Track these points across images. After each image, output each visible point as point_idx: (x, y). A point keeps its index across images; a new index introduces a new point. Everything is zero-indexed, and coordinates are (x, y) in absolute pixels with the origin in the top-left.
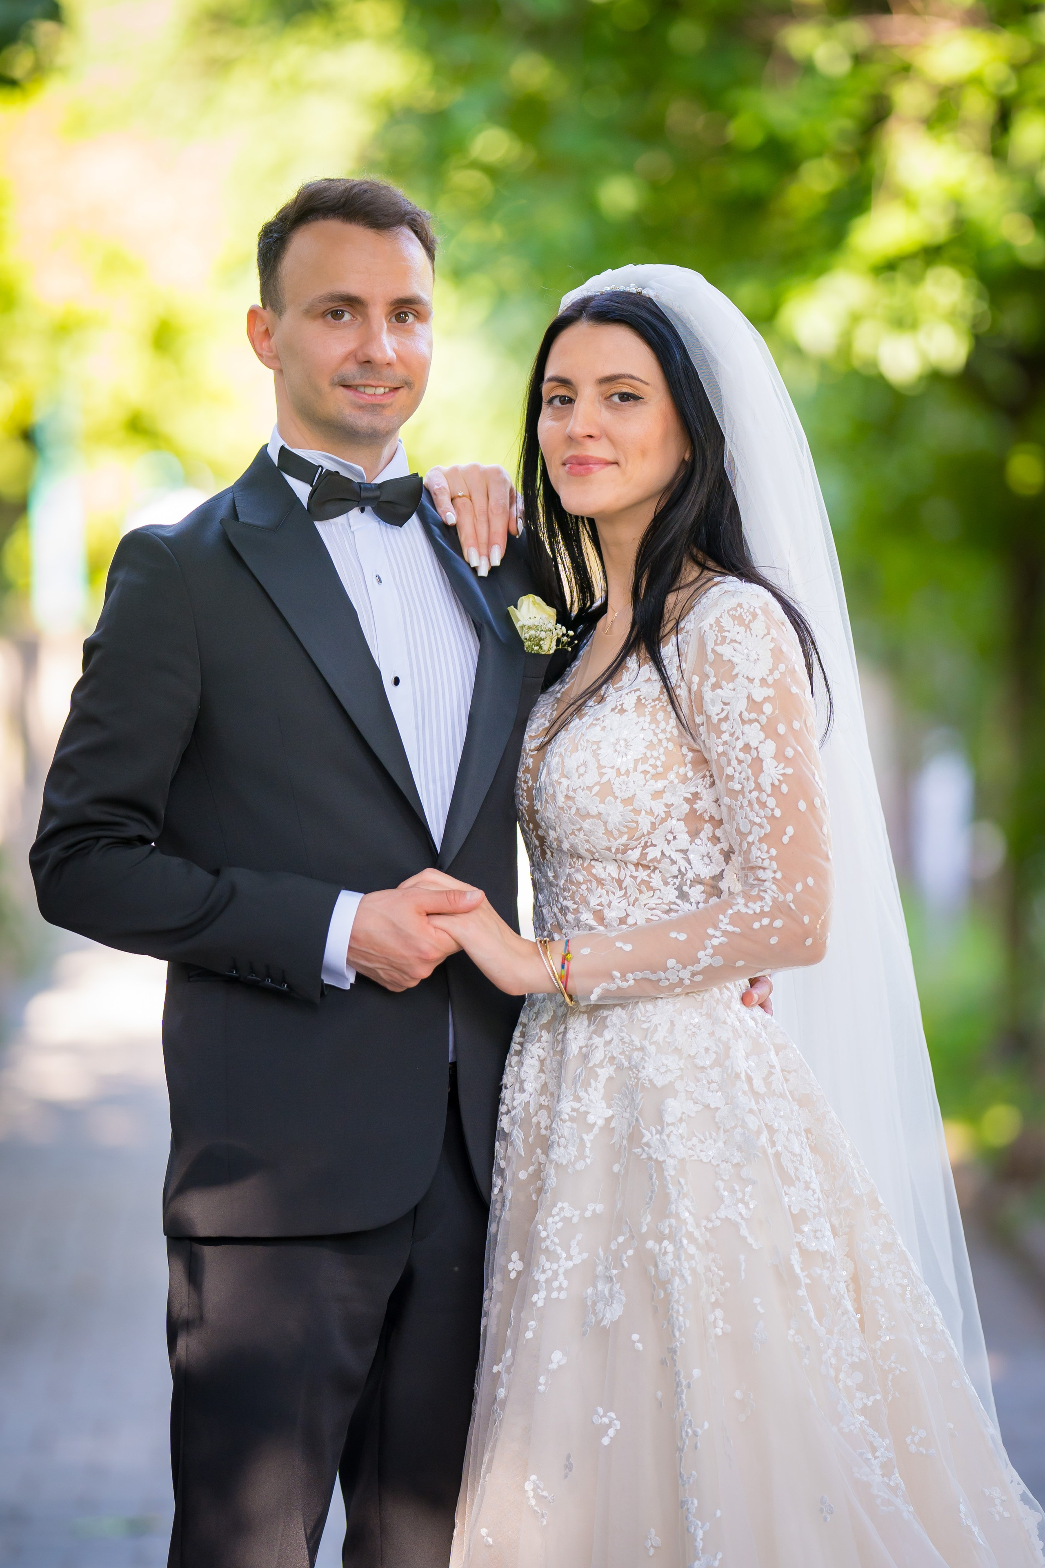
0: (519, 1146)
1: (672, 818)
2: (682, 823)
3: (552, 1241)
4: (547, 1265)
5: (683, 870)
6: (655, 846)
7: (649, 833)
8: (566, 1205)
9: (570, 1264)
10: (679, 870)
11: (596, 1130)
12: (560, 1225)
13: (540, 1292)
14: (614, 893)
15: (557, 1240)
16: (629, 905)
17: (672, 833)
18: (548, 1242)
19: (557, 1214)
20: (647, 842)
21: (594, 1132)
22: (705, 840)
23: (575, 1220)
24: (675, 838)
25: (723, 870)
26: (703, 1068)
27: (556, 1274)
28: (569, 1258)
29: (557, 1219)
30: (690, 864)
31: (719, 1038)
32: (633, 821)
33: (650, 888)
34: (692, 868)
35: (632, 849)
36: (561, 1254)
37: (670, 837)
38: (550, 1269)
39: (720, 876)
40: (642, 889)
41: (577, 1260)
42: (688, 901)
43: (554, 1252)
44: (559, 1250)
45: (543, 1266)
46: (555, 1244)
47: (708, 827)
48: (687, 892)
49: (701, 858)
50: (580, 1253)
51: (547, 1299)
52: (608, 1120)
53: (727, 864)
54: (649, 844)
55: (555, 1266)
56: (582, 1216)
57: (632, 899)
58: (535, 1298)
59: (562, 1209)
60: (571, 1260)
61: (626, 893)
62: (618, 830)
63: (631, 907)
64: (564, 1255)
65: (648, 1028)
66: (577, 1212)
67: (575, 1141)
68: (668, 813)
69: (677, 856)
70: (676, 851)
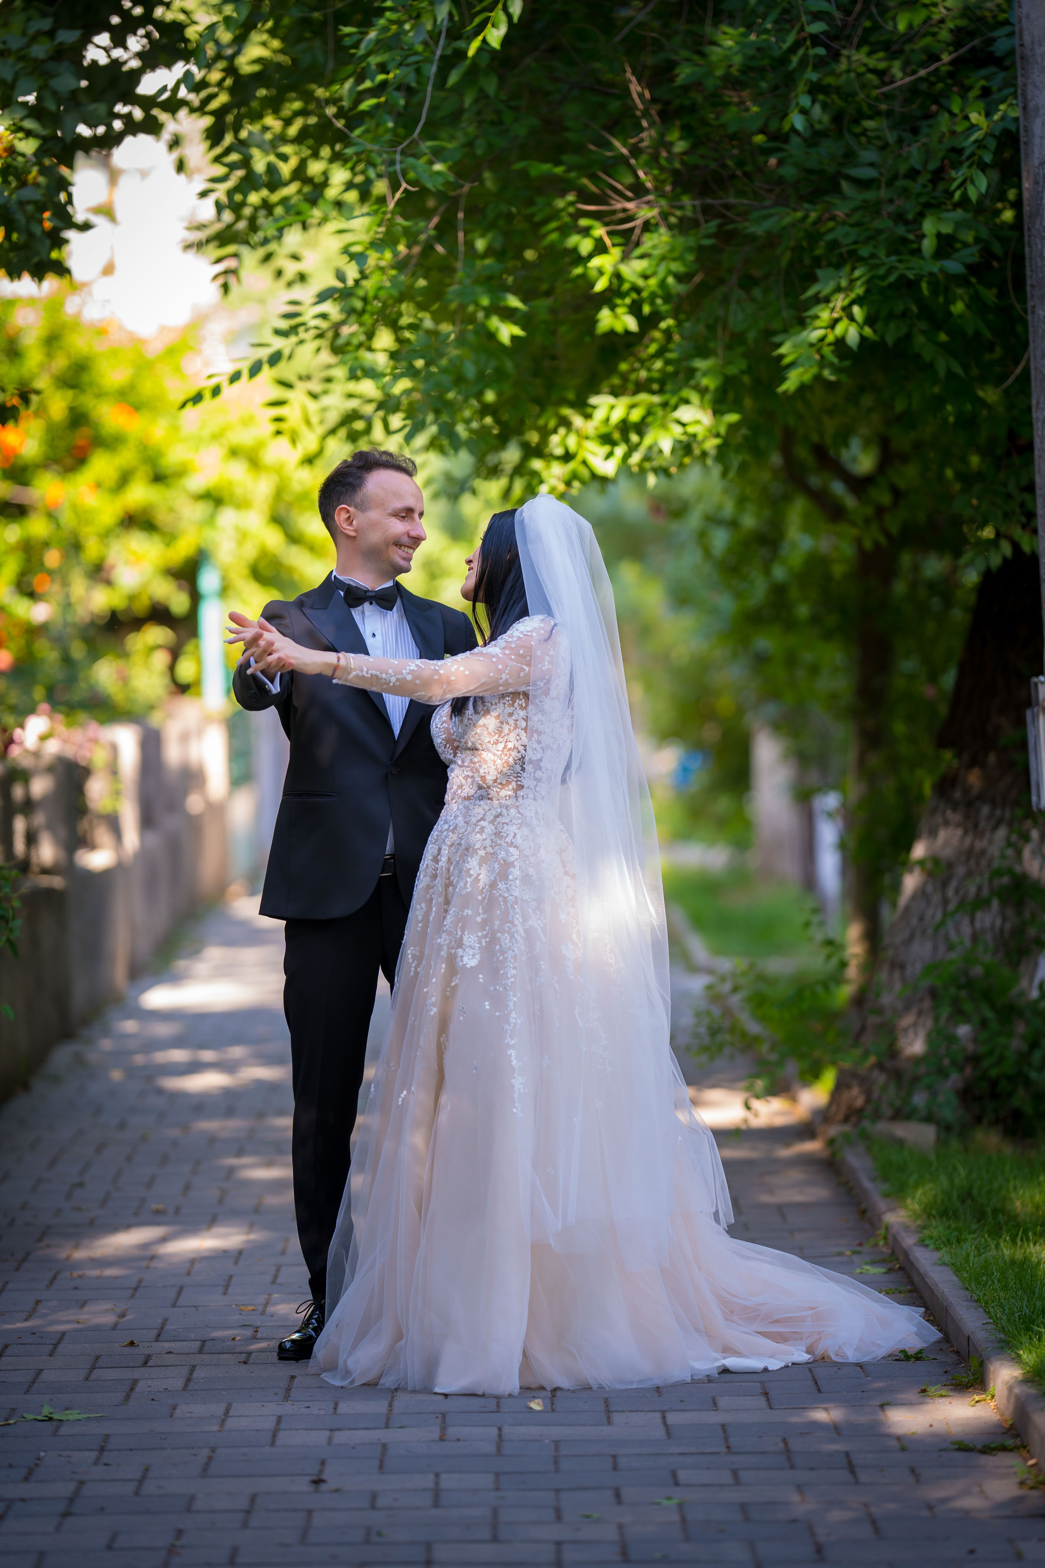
33: (508, 765)
34: (527, 755)
68: (516, 724)
69: (521, 748)
70: (521, 745)
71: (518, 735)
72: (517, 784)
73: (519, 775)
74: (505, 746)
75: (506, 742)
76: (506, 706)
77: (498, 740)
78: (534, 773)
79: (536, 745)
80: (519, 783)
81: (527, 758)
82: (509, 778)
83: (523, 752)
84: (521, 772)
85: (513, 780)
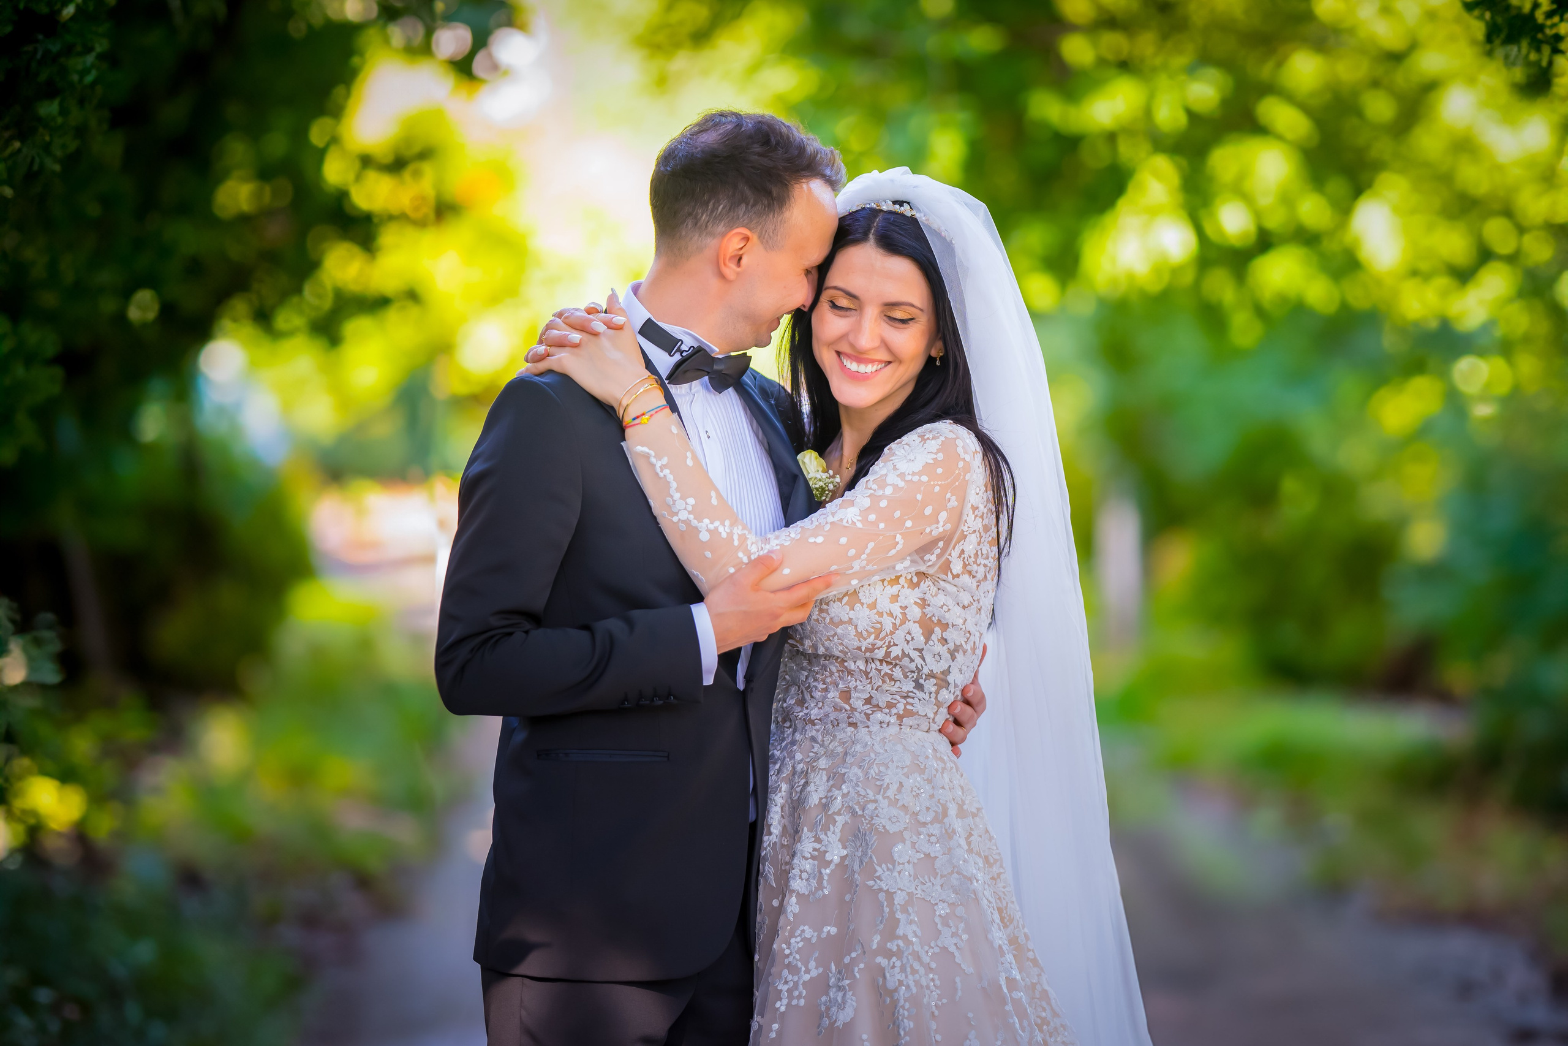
0: (771, 879)
1: (909, 620)
2: (917, 625)
3: (794, 957)
4: (790, 977)
5: (919, 666)
6: (897, 645)
7: (892, 633)
8: (806, 928)
9: (807, 977)
10: (916, 666)
11: (832, 866)
12: (801, 945)
13: (783, 1000)
15: (798, 957)
16: (872, 689)
17: (910, 634)
18: (791, 958)
19: (800, 935)
20: (890, 642)
21: (831, 867)
22: (936, 642)
23: (814, 940)
24: (913, 639)
25: (950, 666)
26: (924, 824)
27: (796, 984)
28: (808, 971)
29: (799, 939)
30: (925, 661)
31: (939, 800)
32: (878, 622)
33: (892, 679)
34: (926, 665)
35: (879, 648)
36: (801, 968)
37: (909, 638)
38: (792, 980)
39: (947, 672)
40: (885, 680)
41: (814, 973)
43: (796, 966)
44: (800, 965)
45: (786, 978)
46: (797, 960)
47: (937, 630)
49: (933, 656)
50: (816, 968)
51: (788, 1005)
52: (843, 858)
53: (953, 661)
54: (892, 644)
55: (796, 979)
56: (819, 936)
58: (778, 1004)
59: (803, 931)
60: (809, 974)
62: (867, 631)
64: (803, 969)
65: (882, 785)
66: (816, 934)
67: (815, 875)
68: (904, 614)
69: (915, 655)
70: (914, 649)
71: (909, 633)
75: (889, 647)
76: (886, 583)
77: (874, 645)
78: (937, 693)
79: (939, 648)
81: (926, 671)
82: (892, 699)
83: (919, 661)
84: (915, 691)
85: (899, 702)
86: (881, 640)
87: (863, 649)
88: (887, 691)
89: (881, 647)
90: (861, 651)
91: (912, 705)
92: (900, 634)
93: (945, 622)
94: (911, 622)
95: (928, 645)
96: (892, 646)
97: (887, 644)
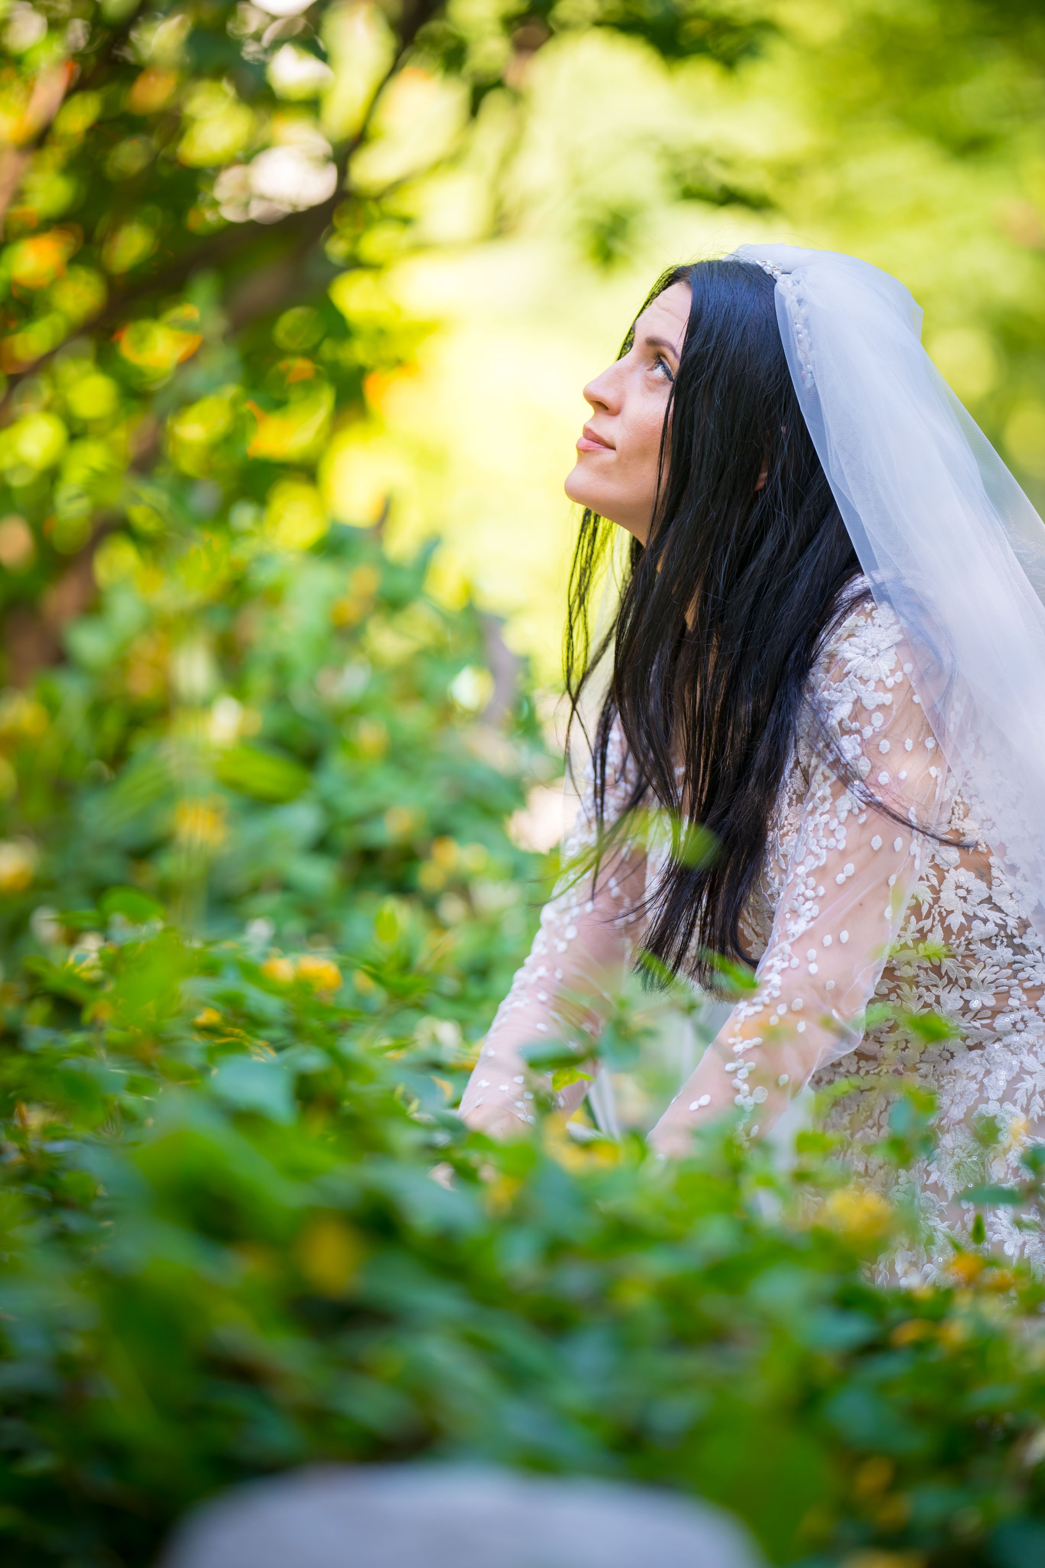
1: (948, 871)
5: (1000, 922)
6: (952, 912)
10: (997, 925)
14: (936, 986)
17: (961, 887)
20: (940, 913)
24: (968, 891)
34: (1007, 915)
35: (930, 931)
37: (962, 892)
40: (967, 965)
42: (1028, 951)
48: (1022, 943)
49: (1009, 898)
54: (944, 914)
57: (962, 982)
61: (950, 979)
63: (967, 990)
68: (936, 867)
69: (984, 911)
70: (979, 904)
71: (958, 887)
72: (1025, 990)
73: (1016, 966)
74: (948, 931)
75: (943, 920)
77: (921, 930)
80: (1028, 985)
81: (1012, 923)
82: (997, 987)
83: (994, 916)
84: (1019, 958)
85: (1010, 987)
86: (927, 917)
87: (910, 943)
88: (983, 981)
89: (933, 926)
90: (909, 948)
91: (1028, 979)
92: (949, 897)
93: (998, 843)
94: (952, 871)
95: (993, 887)
96: (946, 916)
97: (938, 918)
